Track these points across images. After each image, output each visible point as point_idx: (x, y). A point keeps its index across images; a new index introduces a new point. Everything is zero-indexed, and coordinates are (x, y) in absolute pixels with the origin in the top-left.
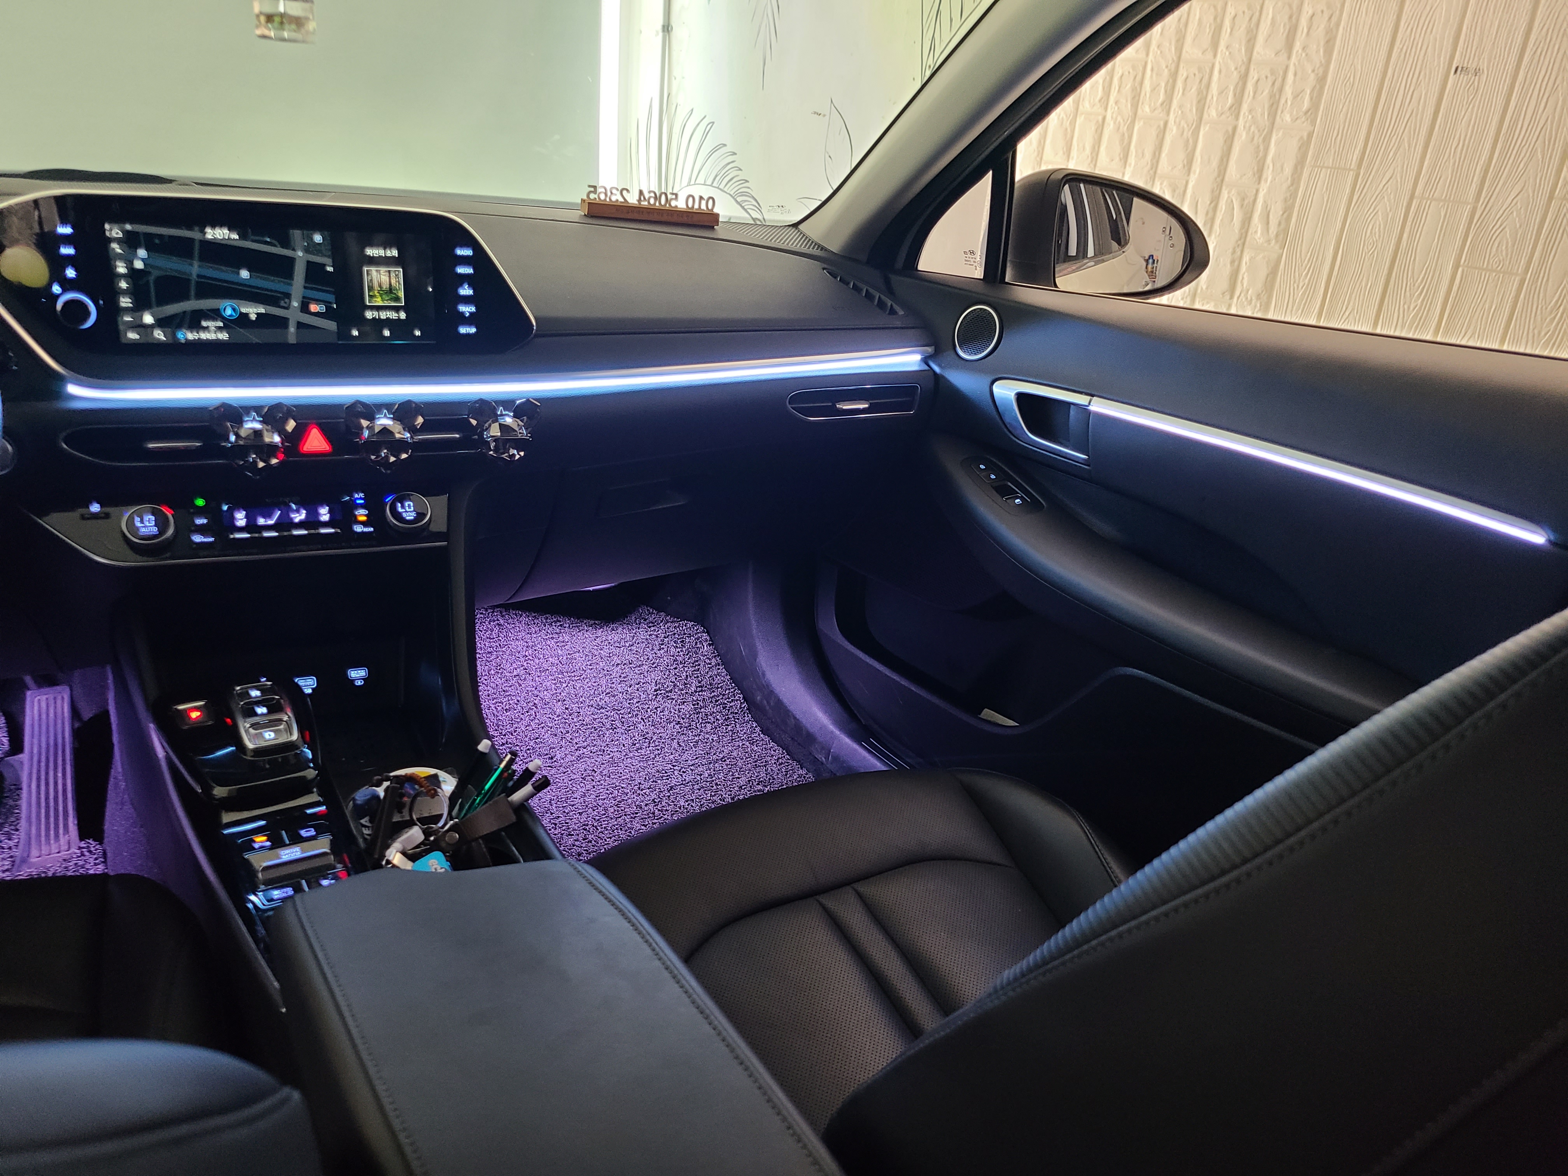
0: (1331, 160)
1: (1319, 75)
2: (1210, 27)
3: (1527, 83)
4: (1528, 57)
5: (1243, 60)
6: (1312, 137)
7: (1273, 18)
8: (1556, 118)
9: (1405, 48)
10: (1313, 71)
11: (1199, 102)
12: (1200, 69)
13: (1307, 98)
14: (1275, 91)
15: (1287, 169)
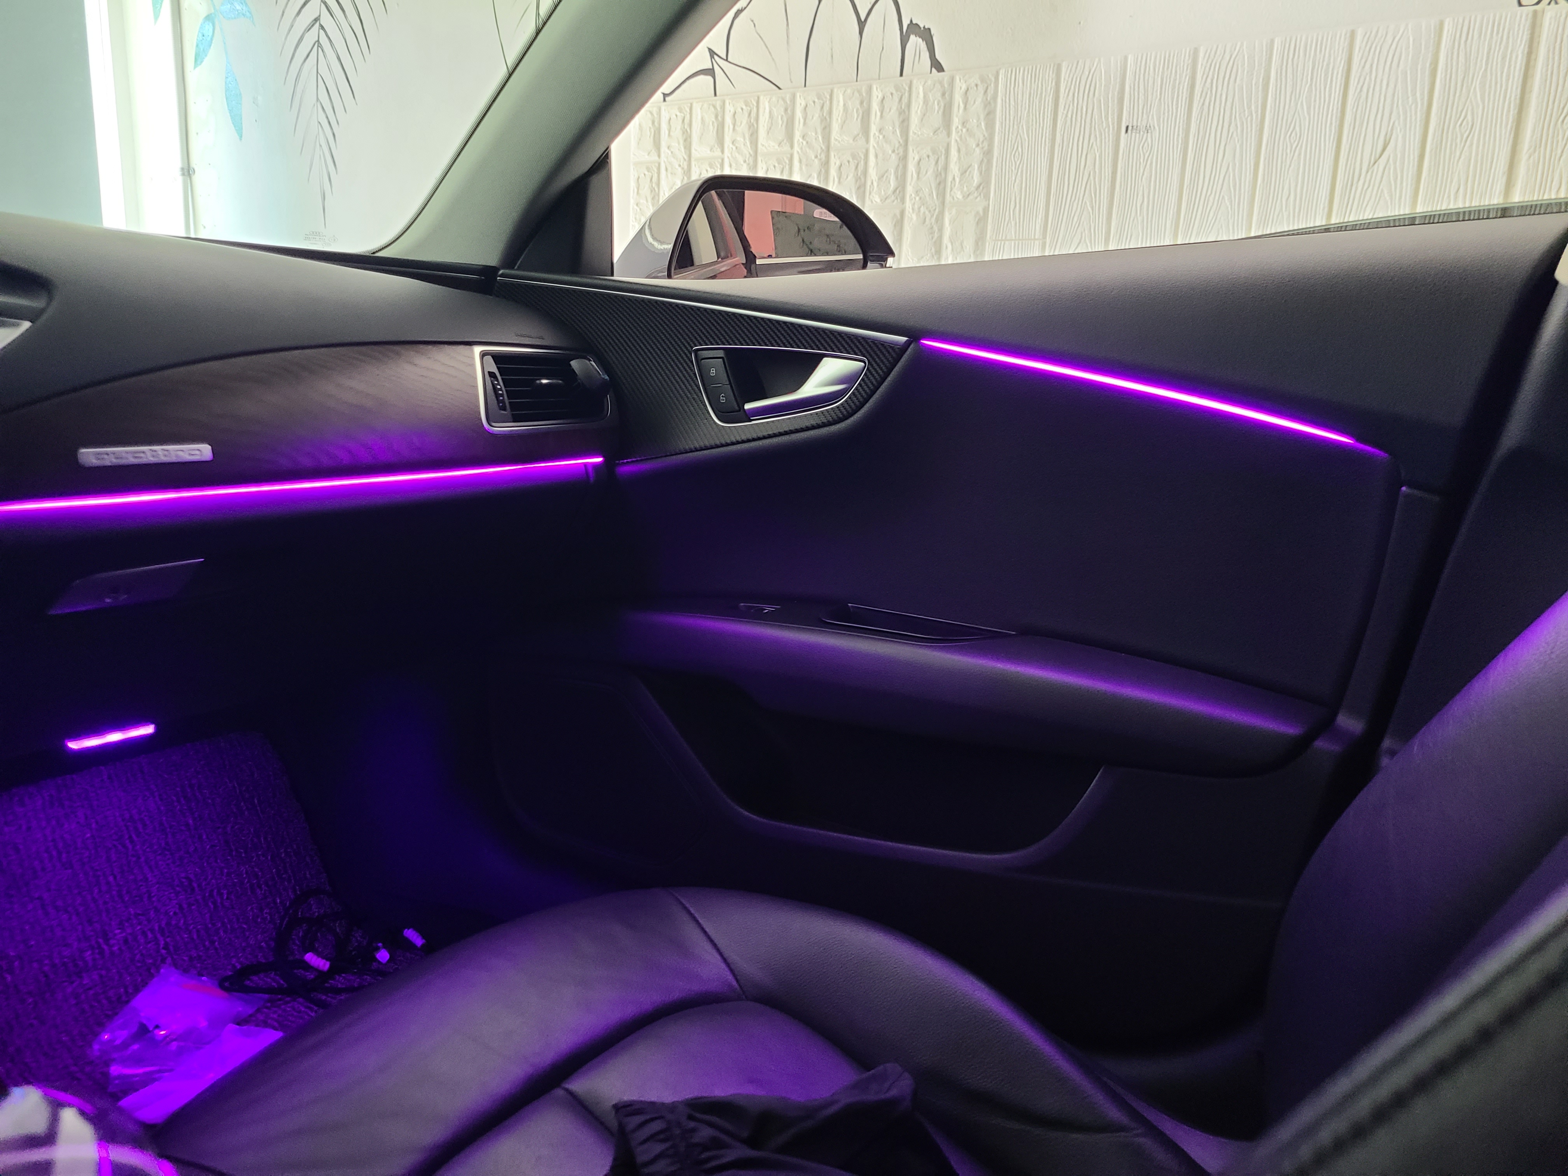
0: (1013, 233)
1: (985, 149)
2: (857, 112)
3: (1201, 133)
4: (1197, 109)
5: (899, 142)
6: (988, 211)
7: (924, 97)
8: (1237, 165)
9: (1070, 113)
10: (978, 145)
11: (858, 188)
12: (854, 157)
13: (976, 173)
14: (939, 170)
15: (968, 247)
